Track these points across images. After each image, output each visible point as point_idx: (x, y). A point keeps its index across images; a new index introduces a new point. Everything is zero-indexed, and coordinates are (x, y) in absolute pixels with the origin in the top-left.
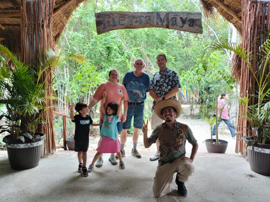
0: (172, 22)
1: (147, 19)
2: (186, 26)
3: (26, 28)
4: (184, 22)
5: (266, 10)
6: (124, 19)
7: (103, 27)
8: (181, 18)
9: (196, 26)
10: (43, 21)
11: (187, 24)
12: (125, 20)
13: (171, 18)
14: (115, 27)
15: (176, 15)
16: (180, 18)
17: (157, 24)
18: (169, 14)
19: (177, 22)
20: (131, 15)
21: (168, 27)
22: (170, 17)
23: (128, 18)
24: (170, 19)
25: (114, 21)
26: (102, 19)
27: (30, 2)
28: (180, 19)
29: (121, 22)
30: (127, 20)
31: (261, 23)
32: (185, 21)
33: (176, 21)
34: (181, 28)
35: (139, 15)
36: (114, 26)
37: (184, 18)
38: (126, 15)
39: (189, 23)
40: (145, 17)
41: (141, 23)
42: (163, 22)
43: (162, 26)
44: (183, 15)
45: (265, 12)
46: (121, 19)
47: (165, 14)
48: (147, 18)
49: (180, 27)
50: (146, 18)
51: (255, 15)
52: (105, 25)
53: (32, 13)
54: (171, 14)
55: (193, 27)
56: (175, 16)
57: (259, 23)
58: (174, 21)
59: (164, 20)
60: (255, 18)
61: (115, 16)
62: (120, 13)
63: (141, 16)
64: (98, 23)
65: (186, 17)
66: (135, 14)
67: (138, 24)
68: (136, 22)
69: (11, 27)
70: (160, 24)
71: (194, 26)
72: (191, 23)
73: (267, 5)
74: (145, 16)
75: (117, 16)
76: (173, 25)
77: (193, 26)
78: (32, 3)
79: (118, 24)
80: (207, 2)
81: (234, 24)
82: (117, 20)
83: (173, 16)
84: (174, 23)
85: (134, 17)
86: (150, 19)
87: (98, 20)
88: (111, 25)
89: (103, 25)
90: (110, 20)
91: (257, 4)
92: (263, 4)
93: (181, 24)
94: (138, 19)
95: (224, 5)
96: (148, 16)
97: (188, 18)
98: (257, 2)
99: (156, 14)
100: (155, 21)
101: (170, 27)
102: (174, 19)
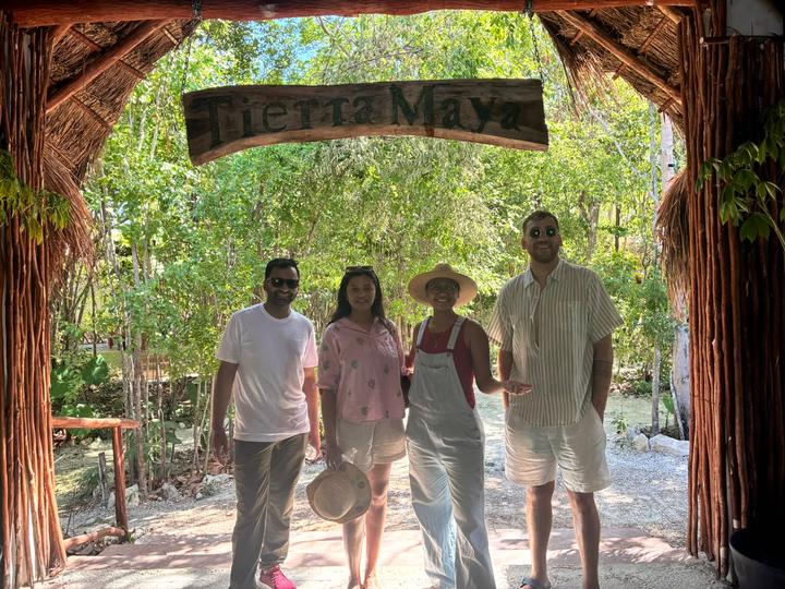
0: (443, 114)
1: (359, 107)
2: (491, 124)
4: (484, 112)
5: (757, 65)
6: (280, 110)
8: (476, 102)
9: (527, 125)
11: (495, 121)
12: (285, 113)
13: (443, 103)
14: (251, 141)
15: (457, 93)
16: (473, 100)
17: (395, 123)
18: (434, 90)
19: (461, 114)
20: (304, 96)
21: (429, 132)
22: (438, 99)
23: (295, 105)
24: (437, 106)
25: (247, 121)
26: (207, 114)
28: (470, 103)
30: (291, 113)
32: (489, 110)
33: (456, 111)
34: (477, 134)
35: (334, 94)
36: (249, 133)
37: (484, 100)
38: (289, 98)
39: (502, 117)
40: (351, 102)
41: (338, 121)
42: (415, 114)
43: (411, 130)
44: (478, 90)
46: (270, 111)
47: (420, 88)
48: (361, 105)
49: (473, 131)
50: (356, 103)
51: (723, 81)
52: (216, 133)
54: (441, 88)
55: (517, 129)
56: (452, 96)
57: (739, 108)
58: (451, 113)
59: (416, 109)
60: (723, 90)
61: (251, 101)
63: (340, 100)
64: (194, 128)
65: (490, 96)
66: (320, 94)
67: (329, 125)
68: (323, 120)
70: (404, 122)
71: (520, 127)
72: (509, 117)
73: (762, 47)
74: (352, 99)
75: (257, 103)
76: (448, 125)
77: (514, 125)
79: (262, 127)
80: (571, 39)
82: (257, 115)
83: (446, 97)
84: (452, 118)
85: (314, 103)
86: (368, 109)
87: (193, 117)
88: (238, 132)
89: (209, 134)
90: (237, 117)
91: (726, 48)
92: (748, 45)
93: (476, 122)
94: (330, 109)
95: (622, 48)
96: (363, 98)
97: (496, 101)
98: (728, 38)
99: (388, 91)
100: (388, 113)
101: (439, 131)
102: (451, 105)
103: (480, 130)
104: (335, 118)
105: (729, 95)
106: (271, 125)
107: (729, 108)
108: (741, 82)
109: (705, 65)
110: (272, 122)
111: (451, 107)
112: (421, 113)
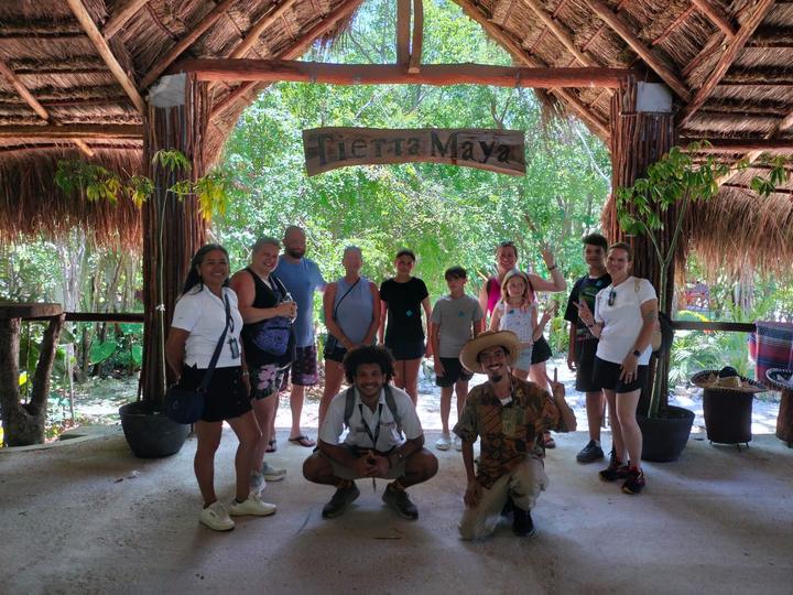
0: (462, 151)
2: (493, 159)
4: (487, 151)
5: (653, 129)
6: (362, 144)
7: (319, 162)
8: (483, 144)
9: (514, 160)
10: (191, 147)
11: (494, 156)
12: (366, 146)
13: (463, 144)
14: (344, 162)
15: (472, 138)
16: (481, 143)
17: (433, 155)
18: (458, 135)
19: (474, 152)
20: (378, 136)
21: (454, 162)
22: (460, 142)
23: (372, 141)
24: (459, 145)
25: (342, 150)
26: (317, 145)
27: (164, 110)
28: (479, 145)
29: (359, 152)
30: (369, 146)
31: (644, 156)
32: (491, 150)
33: (471, 149)
34: (482, 164)
35: (396, 135)
36: (343, 158)
37: (488, 143)
39: (498, 154)
40: (407, 141)
41: (398, 152)
42: (445, 150)
43: (443, 159)
44: (485, 136)
45: (651, 137)
46: (357, 144)
47: (449, 133)
48: (413, 143)
49: (481, 162)
50: (409, 143)
51: (632, 140)
52: (323, 157)
53: (168, 133)
54: (462, 134)
55: (507, 162)
56: (469, 140)
57: (640, 156)
58: (468, 150)
59: (446, 147)
60: (631, 145)
61: (345, 138)
62: (355, 132)
63: (397, 141)
64: (310, 153)
65: (492, 140)
67: (392, 154)
68: (389, 151)
69: (106, 150)
70: (438, 155)
71: (509, 161)
72: (503, 153)
73: (657, 119)
74: (407, 139)
75: (348, 139)
76: (465, 158)
77: (505, 159)
78: (168, 112)
79: (351, 155)
82: (348, 146)
83: (465, 140)
84: (468, 153)
85: (384, 141)
86: (417, 146)
87: (310, 146)
88: (336, 157)
89: (319, 158)
90: (336, 146)
91: (635, 118)
92: (648, 118)
93: (482, 156)
94: (394, 145)
95: (579, 102)
96: (415, 139)
97: (495, 144)
98: (636, 113)
99: (429, 135)
100: (429, 149)
101: (459, 161)
102: (468, 146)
103: (485, 162)
104: (396, 150)
105: (635, 149)
106: (357, 154)
107: (635, 155)
108: (643, 138)
109: (623, 127)
110: (357, 152)
112: (449, 149)
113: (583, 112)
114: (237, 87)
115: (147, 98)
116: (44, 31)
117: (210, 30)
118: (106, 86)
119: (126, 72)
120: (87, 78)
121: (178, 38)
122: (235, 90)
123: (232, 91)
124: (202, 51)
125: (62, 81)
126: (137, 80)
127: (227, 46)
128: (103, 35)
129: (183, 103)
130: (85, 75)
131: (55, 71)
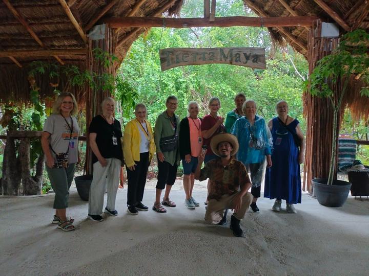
0: (235, 58)
1: (211, 55)
2: (250, 62)
3: (92, 66)
4: (247, 58)
5: (330, 45)
6: (187, 56)
7: (167, 65)
8: (245, 54)
9: (260, 62)
10: (107, 59)
11: (250, 60)
14: (179, 64)
15: (240, 51)
17: (221, 60)
18: (233, 50)
19: (241, 58)
20: (195, 51)
21: (231, 63)
22: (234, 53)
23: (192, 54)
24: (234, 55)
25: (177, 58)
26: (166, 56)
27: (95, 41)
28: (243, 55)
29: (185, 59)
30: (190, 56)
32: (249, 57)
33: (239, 57)
34: (245, 64)
35: (204, 51)
36: (178, 62)
37: (248, 54)
38: (190, 52)
39: (253, 59)
41: (204, 59)
42: (227, 58)
43: (226, 62)
44: (246, 51)
45: (330, 48)
46: (184, 56)
47: (228, 50)
50: (209, 55)
51: (319, 50)
52: (169, 62)
54: (235, 50)
56: (238, 52)
59: (227, 56)
62: (184, 50)
63: (204, 53)
64: (163, 60)
65: (250, 52)
66: (199, 51)
67: (201, 60)
68: (200, 59)
69: (70, 62)
70: (223, 60)
71: (258, 62)
72: (255, 59)
73: (332, 40)
74: (208, 52)
75: (180, 53)
76: (236, 61)
77: (256, 62)
78: (98, 42)
79: (182, 60)
80: (276, 31)
81: (304, 55)
82: (180, 57)
83: (237, 53)
84: (238, 59)
85: (197, 54)
86: (213, 56)
87: (163, 57)
88: (175, 62)
89: (167, 62)
90: (174, 57)
91: (321, 40)
92: (328, 40)
93: (245, 60)
94: (202, 56)
96: (211, 52)
97: (252, 54)
98: (321, 38)
99: (219, 51)
100: (219, 57)
101: (234, 63)
102: (238, 55)
105: (320, 54)
108: (325, 50)
109: (315, 45)
111: (238, 56)
112: (229, 57)
113: (294, 41)
114: (129, 32)
115: (88, 36)
116: (42, 4)
117: (116, 5)
118: (69, 30)
119: (78, 23)
120: (61, 26)
121: (102, 8)
122: (128, 34)
123: (127, 34)
124: (113, 14)
125: (50, 28)
126: (83, 27)
127: (125, 12)
128: (68, 5)
129: (104, 38)
130: (60, 25)
131: (46, 23)
